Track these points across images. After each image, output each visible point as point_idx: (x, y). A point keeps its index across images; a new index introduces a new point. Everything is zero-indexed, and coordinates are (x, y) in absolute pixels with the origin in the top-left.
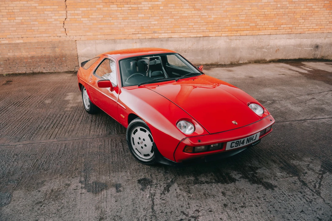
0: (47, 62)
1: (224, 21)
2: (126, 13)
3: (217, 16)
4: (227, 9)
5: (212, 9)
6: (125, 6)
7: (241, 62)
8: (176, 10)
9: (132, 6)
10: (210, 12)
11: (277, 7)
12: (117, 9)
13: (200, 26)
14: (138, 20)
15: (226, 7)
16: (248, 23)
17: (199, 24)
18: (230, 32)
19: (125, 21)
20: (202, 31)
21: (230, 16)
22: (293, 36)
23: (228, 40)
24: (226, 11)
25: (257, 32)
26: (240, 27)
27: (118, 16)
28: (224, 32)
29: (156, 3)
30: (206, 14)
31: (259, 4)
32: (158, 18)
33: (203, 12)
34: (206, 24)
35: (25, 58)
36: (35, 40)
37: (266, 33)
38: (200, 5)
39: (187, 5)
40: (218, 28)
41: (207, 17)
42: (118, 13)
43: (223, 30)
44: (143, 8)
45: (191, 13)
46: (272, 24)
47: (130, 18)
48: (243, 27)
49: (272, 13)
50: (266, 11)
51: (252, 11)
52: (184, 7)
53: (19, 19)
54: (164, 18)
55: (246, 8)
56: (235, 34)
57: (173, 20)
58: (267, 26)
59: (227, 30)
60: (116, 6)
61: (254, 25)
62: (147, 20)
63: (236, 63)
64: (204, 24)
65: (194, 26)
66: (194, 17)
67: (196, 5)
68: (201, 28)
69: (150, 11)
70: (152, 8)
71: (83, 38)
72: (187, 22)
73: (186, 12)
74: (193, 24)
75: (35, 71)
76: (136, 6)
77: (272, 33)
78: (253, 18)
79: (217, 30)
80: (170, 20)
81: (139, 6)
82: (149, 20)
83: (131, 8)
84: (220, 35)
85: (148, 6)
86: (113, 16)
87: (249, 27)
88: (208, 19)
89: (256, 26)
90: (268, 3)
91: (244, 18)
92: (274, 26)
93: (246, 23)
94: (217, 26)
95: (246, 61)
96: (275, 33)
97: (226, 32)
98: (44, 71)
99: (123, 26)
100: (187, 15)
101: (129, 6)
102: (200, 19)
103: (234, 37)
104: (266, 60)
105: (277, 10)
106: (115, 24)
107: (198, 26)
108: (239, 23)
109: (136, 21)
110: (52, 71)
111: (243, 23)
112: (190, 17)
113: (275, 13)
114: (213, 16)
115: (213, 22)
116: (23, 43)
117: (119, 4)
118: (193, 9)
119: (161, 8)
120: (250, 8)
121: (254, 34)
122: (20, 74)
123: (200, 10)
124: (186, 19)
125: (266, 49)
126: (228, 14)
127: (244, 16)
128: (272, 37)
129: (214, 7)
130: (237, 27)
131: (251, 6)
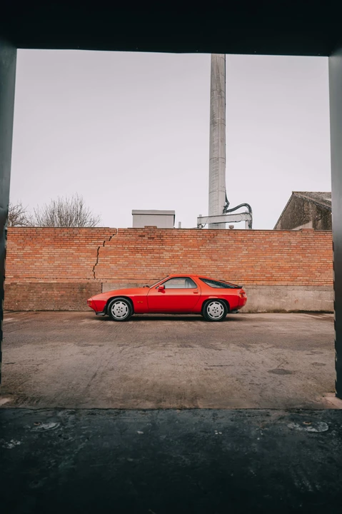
0: (74, 301)
1: (240, 271)
2: (149, 261)
3: (233, 267)
5: (228, 261)
6: (149, 255)
7: (259, 311)
8: (194, 260)
9: (155, 255)
10: (226, 262)
11: (291, 260)
12: (141, 257)
14: (159, 268)
15: (241, 258)
16: (264, 273)
19: (148, 268)
21: (245, 267)
22: (310, 287)
24: (242, 262)
25: (274, 283)
26: (255, 277)
27: (142, 263)
29: (176, 253)
30: (222, 264)
31: (273, 257)
33: (219, 262)
35: (55, 297)
36: (67, 281)
37: (282, 284)
38: (217, 256)
41: (224, 267)
42: (141, 261)
44: (165, 257)
45: (209, 263)
46: (288, 276)
47: (152, 265)
48: (259, 278)
49: (286, 265)
51: (266, 263)
52: (202, 258)
53: (57, 263)
55: (261, 261)
58: (283, 278)
60: (141, 255)
61: (270, 275)
66: (211, 266)
67: (212, 256)
68: (218, 277)
69: (170, 259)
70: (172, 257)
71: (109, 281)
73: (203, 262)
74: (210, 273)
75: (62, 309)
76: (158, 255)
77: (288, 284)
78: (268, 269)
79: (233, 279)
80: (188, 268)
81: (161, 255)
82: (169, 268)
83: (153, 257)
85: (169, 255)
86: (137, 263)
87: (265, 278)
88: (224, 269)
89: (272, 276)
90: (281, 257)
91: (259, 269)
92: (290, 278)
93: (261, 273)
94: (233, 275)
95: (265, 310)
96: (292, 284)
98: (70, 310)
99: (146, 272)
100: (204, 264)
101: (153, 255)
102: (216, 269)
103: (251, 286)
104: (286, 311)
106: (139, 270)
107: (215, 275)
108: (255, 273)
109: (157, 268)
110: (77, 310)
112: (208, 266)
113: (290, 265)
114: (229, 267)
115: (230, 272)
116: (57, 283)
117: (144, 253)
118: (211, 260)
119: (181, 257)
120: (265, 261)
121: (270, 284)
122: (48, 311)
123: (217, 260)
124: (204, 268)
125: (285, 299)
126: (243, 265)
127: (259, 267)
128: (289, 288)
129: (230, 258)
130: (253, 277)
131: (265, 259)
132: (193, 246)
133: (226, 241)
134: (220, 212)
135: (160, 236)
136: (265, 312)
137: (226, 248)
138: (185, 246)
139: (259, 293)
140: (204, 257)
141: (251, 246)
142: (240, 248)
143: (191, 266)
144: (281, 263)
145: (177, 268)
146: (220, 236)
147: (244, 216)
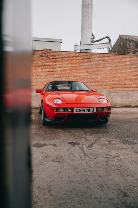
1: (106, 81)
2: (47, 74)
3: (101, 78)
4: (107, 74)
5: (98, 74)
6: (46, 69)
7: (116, 106)
8: (77, 73)
9: (50, 69)
10: (97, 75)
11: (136, 74)
12: (41, 70)
13: (91, 83)
14: (54, 78)
15: (107, 73)
16: (120, 83)
17: (91, 82)
18: (109, 88)
19: (46, 78)
20: (92, 86)
21: (109, 78)
23: (108, 93)
24: (107, 75)
25: (126, 89)
26: (115, 85)
27: (42, 75)
28: (106, 88)
29: (65, 68)
30: (95, 76)
31: (126, 72)
32: (66, 77)
33: (93, 75)
34: (95, 82)
37: (131, 90)
38: (91, 71)
39: (84, 70)
40: (102, 85)
41: (96, 78)
42: (41, 73)
43: (105, 86)
44: (57, 71)
45: (86, 75)
46: (134, 84)
47: (49, 77)
48: (117, 85)
49: (134, 78)
50: (130, 76)
51: (122, 76)
52: (82, 72)
54: (69, 77)
55: (118, 74)
56: (112, 89)
57: (75, 79)
58: (131, 85)
59: (108, 86)
60: (41, 69)
61: (124, 84)
62: (59, 78)
63: (113, 107)
64: (94, 82)
65: (88, 83)
66: (87, 78)
67: (88, 71)
68: (92, 85)
69: (61, 73)
70: (62, 71)
72: (84, 80)
73: (83, 75)
74: (87, 82)
76: (53, 69)
77: (134, 90)
78: (122, 80)
79: (101, 86)
80: (72, 79)
81: (54, 69)
82: (60, 78)
83: (49, 71)
84: (103, 89)
85: (60, 70)
86: (38, 75)
87: (121, 85)
88: (96, 79)
89: (125, 85)
90: (131, 72)
91: (117, 80)
92: (135, 86)
93: (119, 83)
94: (101, 83)
95: (120, 106)
96: (136, 90)
97: (107, 88)
99: (44, 81)
100: (83, 76)
101: (49, 69)
102: (91, 79)
103: (112, 91)
104: (132, 106)
105: (136, 76)
106: (39, 79)
107: (90, 83)
108: (115, 82)
109: (52, 78)
111: (117, 82)
112: (85, 78)
113: (136, 78)
114: (99, 78)
115: (99, 81)
117: (43, 68)
118: (87, 73)
119: (68, 71)
120: (121, 74)
121: (123, 90)
123: (91, 74)
124: (83, 79)
125: (132, 99)
126: (108, 77)
127: (117, 78)
128: (135, 92)
129: (99, 72)
130: (113, 85)
131: (121, 73)
132: (76, 64)
133: (97, 61)
134: (89, 42)
135: (54, 56)
136: (120, 107)
137: (98, 65)
138: (71, 64)
139: (117, 95)
140: (83, 71)
141: (113, 64)
142: (106, 66)
143: (74, 77)
144: (131, 76)
145: (65, 79)
146: (94, 57)
147: (106, 45)
